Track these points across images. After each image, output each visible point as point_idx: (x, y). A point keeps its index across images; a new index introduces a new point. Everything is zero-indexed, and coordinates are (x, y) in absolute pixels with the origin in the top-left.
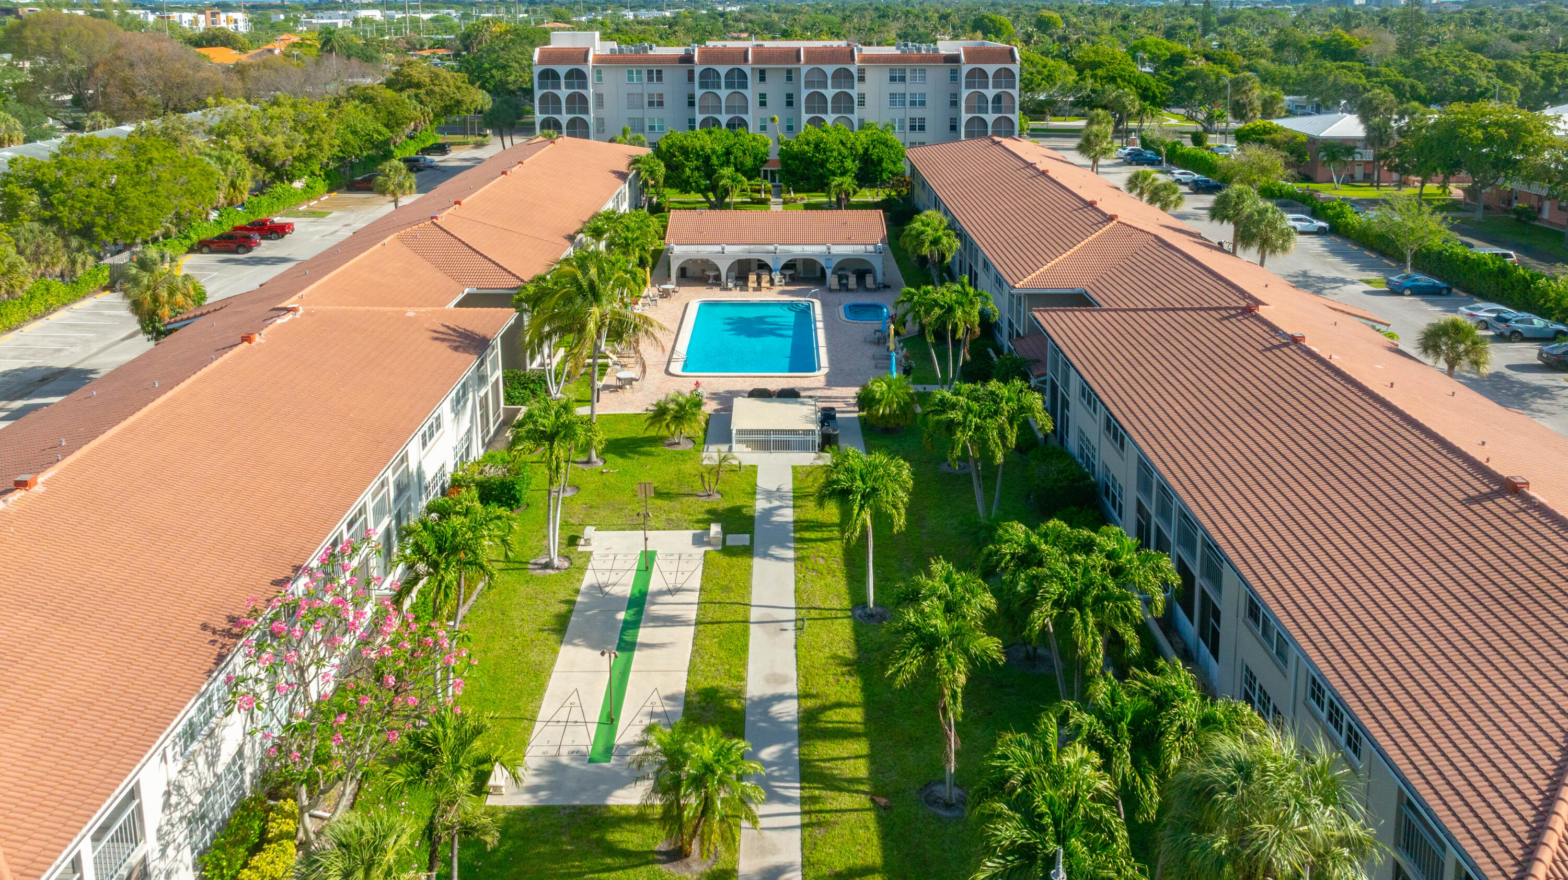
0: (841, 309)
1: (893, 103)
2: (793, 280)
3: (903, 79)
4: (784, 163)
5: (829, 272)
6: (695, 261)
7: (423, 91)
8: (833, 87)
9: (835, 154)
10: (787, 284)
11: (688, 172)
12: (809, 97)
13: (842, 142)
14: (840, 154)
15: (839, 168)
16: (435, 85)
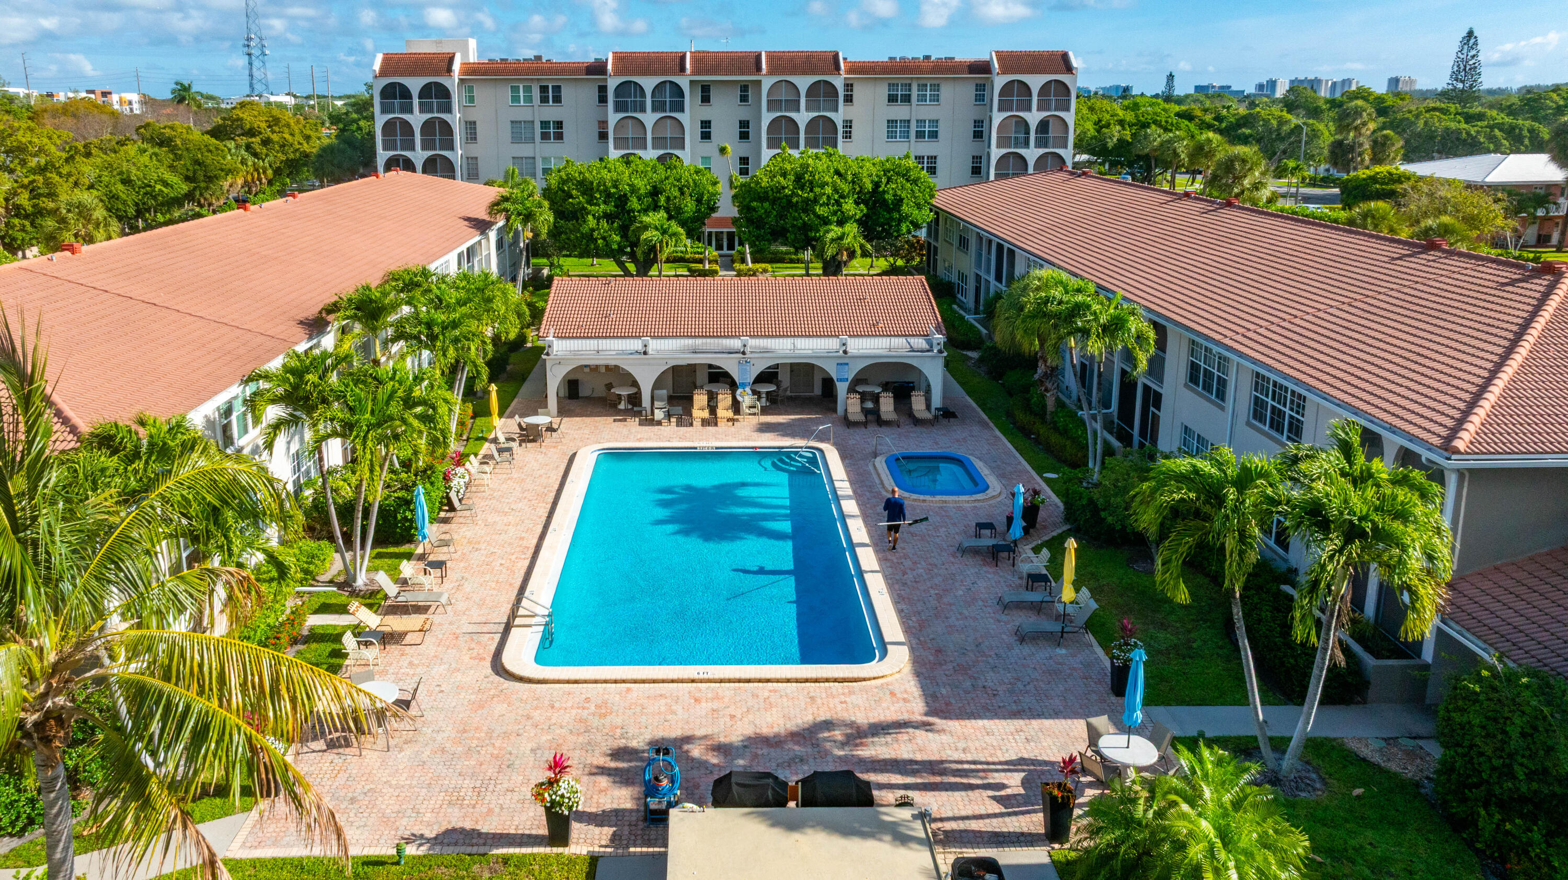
0: (880, 463)
1: (891, 135)
2: (774, 403)
3: (907, 99)
4: (745, 209)
5: (842, 388)
6: (595, 369)
7: (257, 140)
8: (808, 109)
9: (828, 190)
10: (765, 411)
11: (591, 222)
12: (774, 123)
13: (837, 172)
14: (836, 190)
15: (835, 213)
16: (273, 132)
